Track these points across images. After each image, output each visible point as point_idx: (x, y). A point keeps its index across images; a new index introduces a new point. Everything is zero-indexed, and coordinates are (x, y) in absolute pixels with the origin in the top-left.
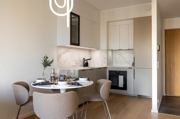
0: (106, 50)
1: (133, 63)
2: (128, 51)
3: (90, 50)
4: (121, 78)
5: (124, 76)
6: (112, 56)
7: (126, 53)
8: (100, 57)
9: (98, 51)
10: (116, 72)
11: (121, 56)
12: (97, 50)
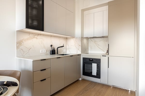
0: (81, 38)
1: (107, 50)
2: (102, 38)
3: (67, 38)
4: (94, 66)
5: (98, 64)
6: (88, 44)
7: (100, 41)
8: (75, 45)
9: (74, 39)
10: (89, 59)
11: (95, 43)
12: (72, 38)
